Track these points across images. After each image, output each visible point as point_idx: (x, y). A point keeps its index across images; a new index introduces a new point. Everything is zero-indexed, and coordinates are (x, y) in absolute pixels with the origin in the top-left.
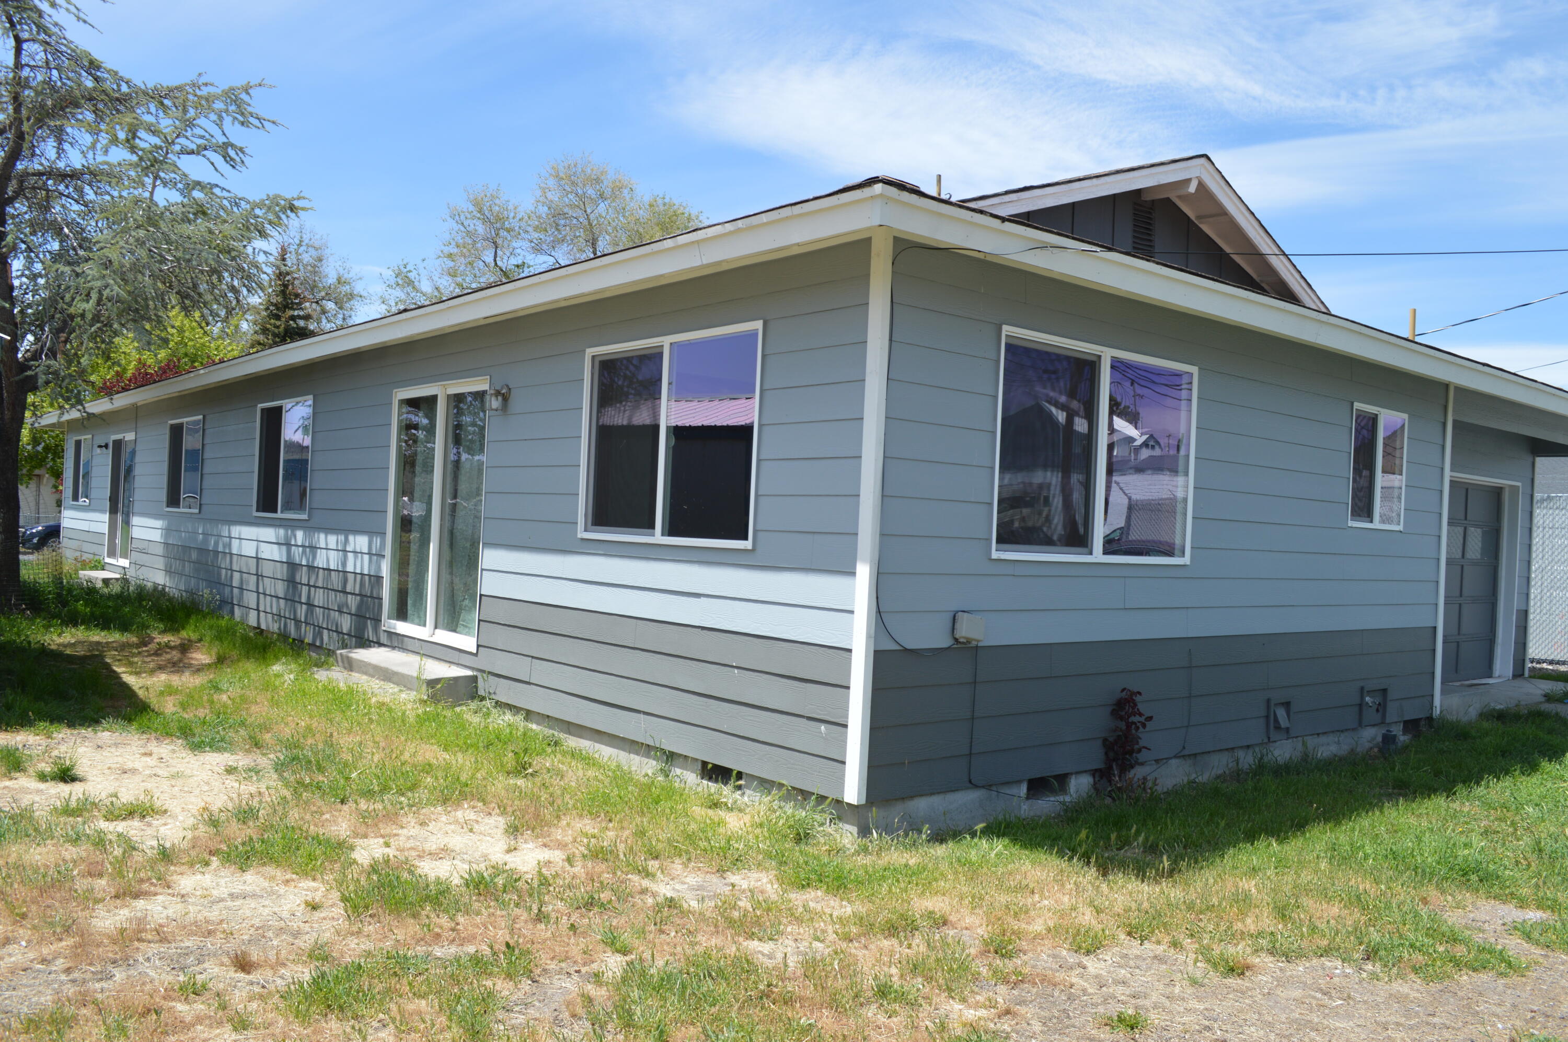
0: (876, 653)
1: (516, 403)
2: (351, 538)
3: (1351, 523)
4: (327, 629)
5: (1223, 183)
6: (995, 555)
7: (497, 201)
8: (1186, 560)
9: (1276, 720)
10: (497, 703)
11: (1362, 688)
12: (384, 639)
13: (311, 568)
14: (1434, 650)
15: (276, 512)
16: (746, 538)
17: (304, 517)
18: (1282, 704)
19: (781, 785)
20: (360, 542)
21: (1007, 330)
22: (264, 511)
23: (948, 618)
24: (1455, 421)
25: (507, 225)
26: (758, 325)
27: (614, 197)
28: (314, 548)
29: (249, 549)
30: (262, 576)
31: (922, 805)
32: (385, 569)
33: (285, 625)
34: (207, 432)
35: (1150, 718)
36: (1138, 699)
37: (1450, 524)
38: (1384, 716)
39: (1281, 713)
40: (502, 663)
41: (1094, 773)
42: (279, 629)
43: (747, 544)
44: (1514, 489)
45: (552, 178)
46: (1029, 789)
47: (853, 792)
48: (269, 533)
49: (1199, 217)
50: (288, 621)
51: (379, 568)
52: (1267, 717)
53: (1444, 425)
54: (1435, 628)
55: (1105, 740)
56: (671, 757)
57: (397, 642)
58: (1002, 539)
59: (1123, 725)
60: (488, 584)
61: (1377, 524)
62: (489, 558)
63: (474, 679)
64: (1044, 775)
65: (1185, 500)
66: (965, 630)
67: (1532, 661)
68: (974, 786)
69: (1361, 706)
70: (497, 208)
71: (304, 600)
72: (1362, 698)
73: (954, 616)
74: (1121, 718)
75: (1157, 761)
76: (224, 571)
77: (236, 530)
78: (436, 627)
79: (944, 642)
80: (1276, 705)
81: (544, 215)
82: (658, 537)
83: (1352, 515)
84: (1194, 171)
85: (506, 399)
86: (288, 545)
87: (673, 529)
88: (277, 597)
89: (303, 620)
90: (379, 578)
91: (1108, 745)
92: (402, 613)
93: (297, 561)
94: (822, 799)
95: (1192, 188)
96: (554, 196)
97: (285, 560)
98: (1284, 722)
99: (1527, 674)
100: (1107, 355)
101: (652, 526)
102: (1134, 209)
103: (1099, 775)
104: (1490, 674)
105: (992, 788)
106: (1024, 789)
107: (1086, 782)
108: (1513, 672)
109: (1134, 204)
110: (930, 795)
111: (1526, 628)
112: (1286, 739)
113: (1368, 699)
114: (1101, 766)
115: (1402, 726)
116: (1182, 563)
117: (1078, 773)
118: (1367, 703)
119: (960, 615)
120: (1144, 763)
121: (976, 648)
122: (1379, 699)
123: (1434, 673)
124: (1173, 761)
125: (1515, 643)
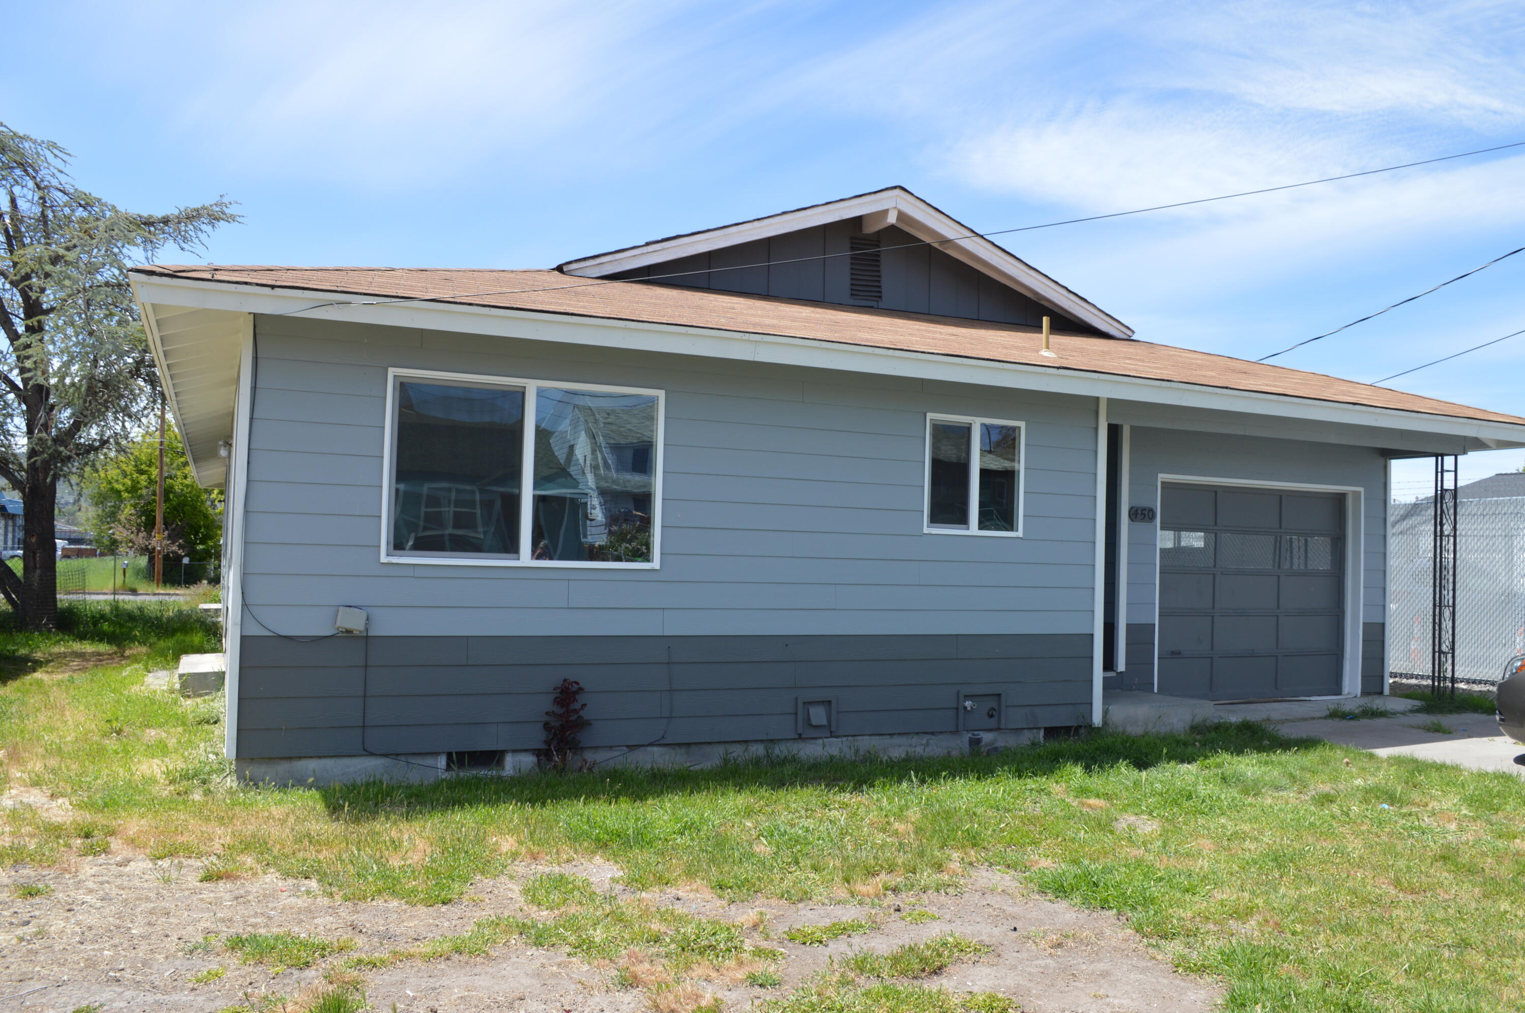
0: (244, 638)
8: (655, 565)
9: (809, 718)
14: (1092, 658)
18: (818, 702)
23: (330, 611)
36: (575, 688)
38: (1000, 721)
39: (817, 711)
41: (538, 753)
44: (1357, 495)
46: (449, 762)
49: (940, 244)
52: (799, 712)
53: (1096, 429)
54: (1093, 636)
55: (545, 724)
61: (974, 530)
68: (372, 754)
69: (958, 709)
72: (959, 702)
73: (338, 610)
74: (563, 706)
79: (326, 631)
80: (807, 703)
83: (931, 520)
84: (887, 203)
95: (891, 216)
98: (819, 719)
99: (1387, 691)
102: (852, 243)
103: (543, 754)
104: (1338, 691)
105: (399, 758)
106: (442, 762)
107: (528, 761)
108: (1362, 689)
109: (852, 238)
110: (320, 757)
111: (1383, 642)
112: (831, 737)
113: (968, 704)
114: (543, 746)
115: (1042, 733)
116: (649, 568)
117: (515, 751)
118: (965, 708)
119: (341, 609)
120: (611, 747)
121: (367, 637)
122: (992, 703)
123: (1092, 681)
124: (655, 749)
125: (1363, 658)
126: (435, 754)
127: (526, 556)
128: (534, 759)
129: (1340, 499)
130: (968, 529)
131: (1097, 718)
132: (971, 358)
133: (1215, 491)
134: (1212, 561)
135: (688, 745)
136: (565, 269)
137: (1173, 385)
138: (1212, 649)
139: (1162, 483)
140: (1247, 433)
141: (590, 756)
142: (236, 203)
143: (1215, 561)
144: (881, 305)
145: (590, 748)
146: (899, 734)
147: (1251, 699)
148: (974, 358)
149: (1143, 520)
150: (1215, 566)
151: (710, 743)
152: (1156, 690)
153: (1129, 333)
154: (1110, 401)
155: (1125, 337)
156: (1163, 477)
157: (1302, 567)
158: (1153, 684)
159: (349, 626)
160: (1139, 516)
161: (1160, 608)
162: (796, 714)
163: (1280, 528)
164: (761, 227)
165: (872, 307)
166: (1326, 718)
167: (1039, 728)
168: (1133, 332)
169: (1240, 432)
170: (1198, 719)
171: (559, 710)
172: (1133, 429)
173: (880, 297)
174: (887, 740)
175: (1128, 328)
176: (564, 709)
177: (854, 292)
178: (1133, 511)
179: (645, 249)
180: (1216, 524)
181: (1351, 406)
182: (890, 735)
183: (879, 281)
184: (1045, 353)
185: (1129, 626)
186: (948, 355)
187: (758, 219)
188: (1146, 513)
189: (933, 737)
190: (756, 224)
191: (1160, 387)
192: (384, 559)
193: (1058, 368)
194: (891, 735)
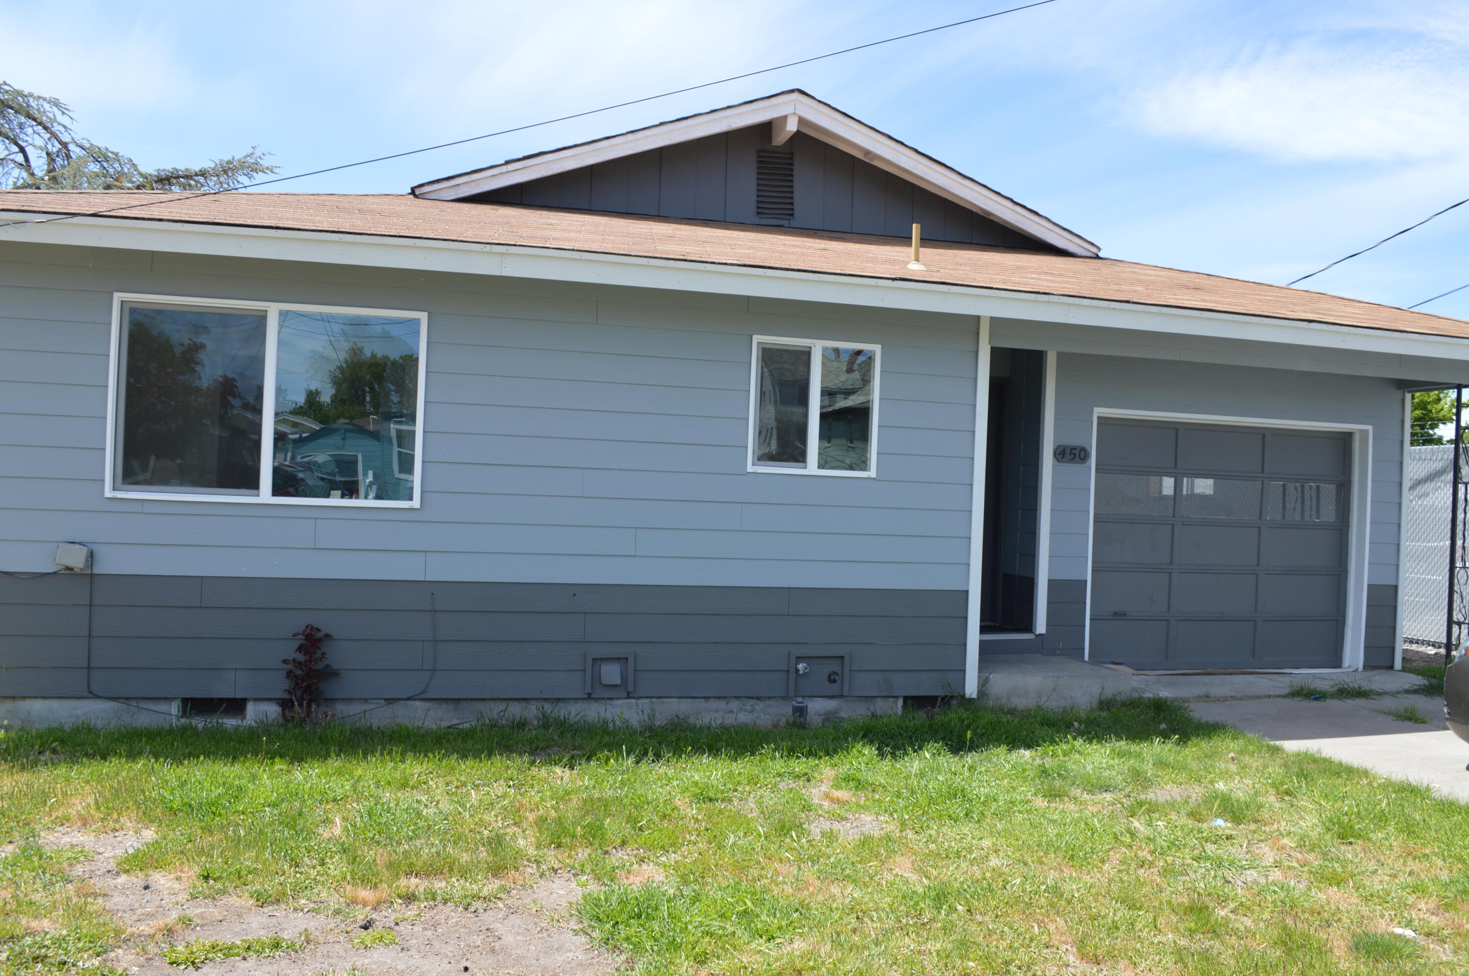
3: (753, 469)
6: (110, 494)
8: (415, 503)
9: (598, 676)
18: (612, 660)
21: (120, 296)
23: (53, 546)
36: (328, 634)
38: (843, 688)
39: (608, 669)
41: (281, 703)
44: (1365, 433)
54: (966, 592)
61: (813, 470)
68: (98, 697)
69: (789, 672)
72: (790, 664)
79: (47, 568)
80: (598, 659)
83: (759, 458)
95: (791, 127)
98: (611, 678)
99: (1398, 664)
100: (274, 309)
102: (759, 156)
103: (285, 704)
104: (1338, 663)
105: (130, 702)
106: (174, 708)
107: (272, 710)
108: (1364, 662)
109: (759, 151)
110: (44, 698)
111: (1395, 607)
112: (628, 697)
113: (802, 666)
115: (900, 702)
116: (407, 507)
117: (256, 700)
118: (797, 670)
119: (61, 545)
120: (366, 700)
121: (92, 575)
122: (835, 667)
123: (965, 645)
124: (418, 703)
125: (1367, 626)
126: (168, 699)
127: (265, 492)
128: (279, 709)
129: (1345, 439)
130: (806, 468)
131: (971, 688)
132: (777, 268)
133: (1175, 428)
134: (1171, 509)
135: (457, 700)
136: (417, 192)
137: (1051, 298)
138: (1169, 611)
139: (1099, 418)
140: (1183, 359)
141: (341, 709)
142: (270, 154)
143: (1174, 510)
144: (793, 223)
145: (342, 699)
146: (715, 697)
147: (1209, 670)
148: (781, 269)
149: (1072, 460)
150: (1174, 516)
151: (483, 700)
152: (1086, 658)
153: (1094, 250)
154: (994, 320)
155: (1090, 254)
156: (1099, 411)
157: (1298, 518)
158: (1084, 649)
159: (70, 564)
160: (1067, 456)
161: (1093, 562)
162: (585, 671)
163: (1263, 472)
164: (636, 140)
165: (781, 226)
166: (1285, 696)
167: (897, 697)
168: (1099, 249)
169: (1176, 358)
170: (1109, 692)
171: (301, 657)
172: (1061, 356)
173: (792, 215)
174: (700, 704)
175: (1092, 244)
176: (308, 657)
177: (760, 211)
178: (1060, 450)
179: (504, 169)
180: (1176, 467)
181: (1305, 323)
182: (704, 698)
183: (792, 198)
184: (912, 266)
185: (1051, 583)
186: (745, 266)
187: (632, 132)
188: (1077, 452)
189: (759, 702)
190: (630, 136)
191: (1036, 301)
192: (108, 493)
193: (893, 279)
194: (706, 698)
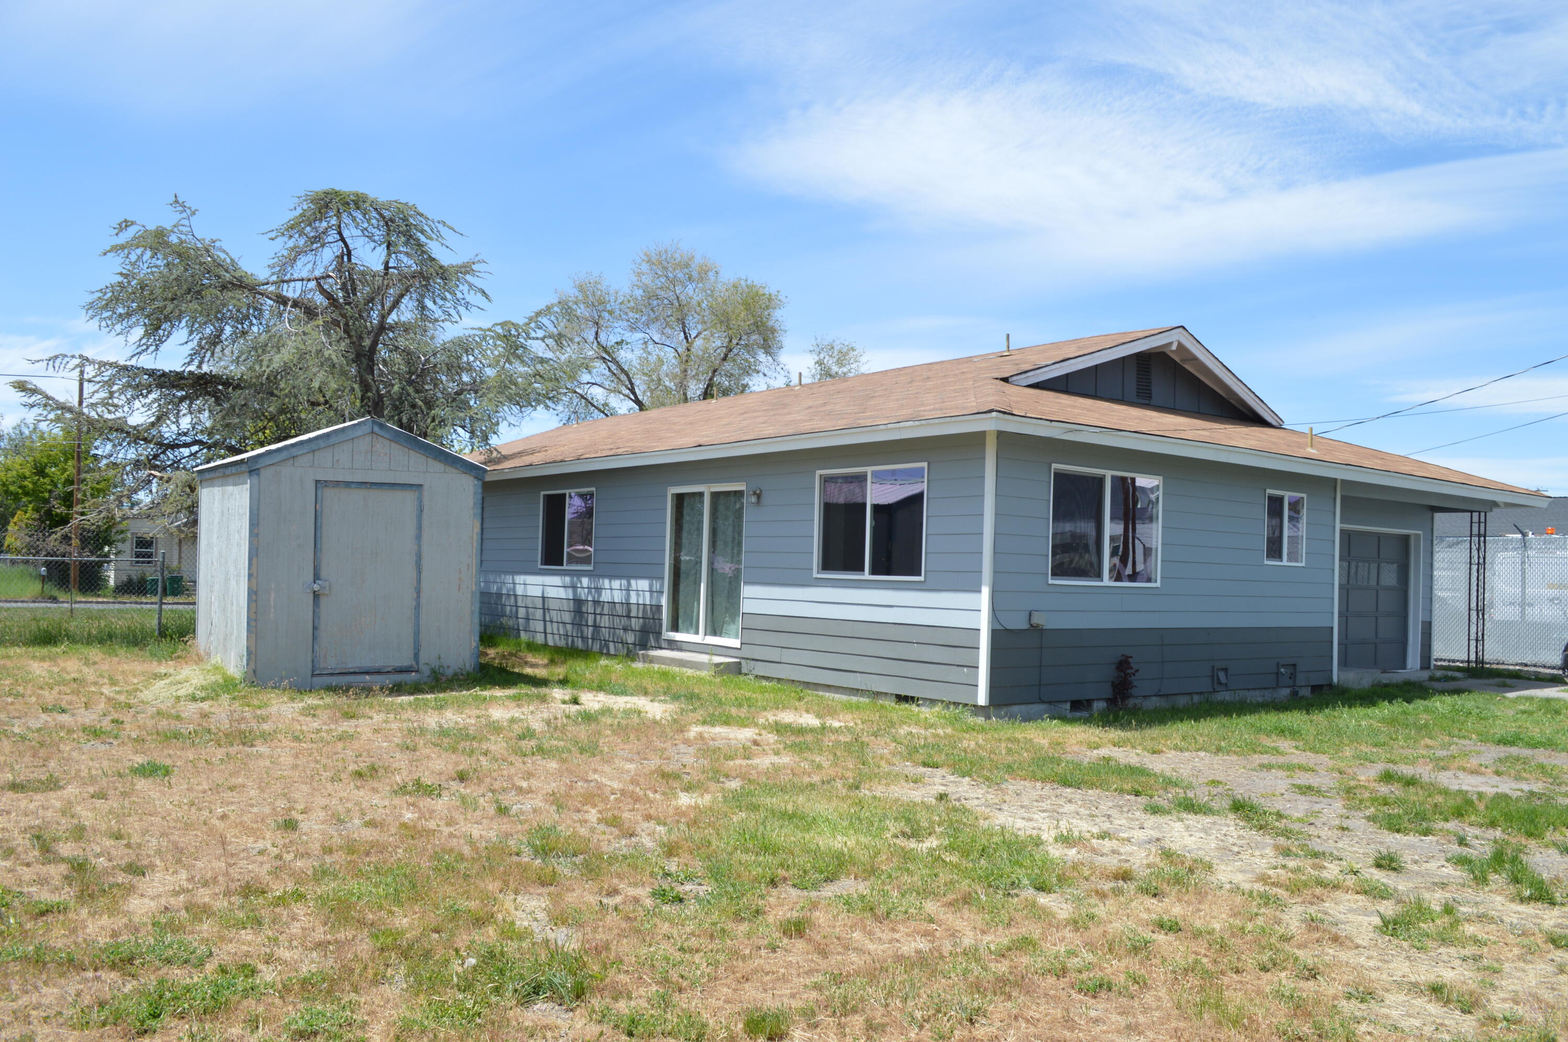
0: (993, 631)
1: (765, 499)
2: (633, 582)
3: (1266, 562)
4: (613, 642)
5: (1195, 342)
6: (1050, 582)
7: (599, 286)
8: (1158, 584)
9: (1218, 679)
10: (756, 676)
11: (1278, 664)
12: (664, 645)
13: (596, 603)
14: (1332, 642)
15: (562, 565)
16: (920, 575)
17: (590, 568)
18: (1223, 669)
19: (943, 702)
20: (643, 584)
21: (1054, 466)
22: (546, 564)
23: (1028, 613)
24: (1343, 497)
25: (609, 308)
26: (925, 464)
27: (701, 279)
28: (599, 590)
29: (535, 592)
30: (549, 609)
31: (1015, 709)
32: (664, 601)
33: (573, 642)
34: (485, 509)
35: (1137, 671)
36: (1130, 660)
37: (1341, 560)
38: (1295, 681)
39: (1222, 675)
40: (758, 653)
41: (1107, 701)
42: (567, 644)
43: (921, 578)
44: (1418, 536)
45: (644, 263)
46: (1071, 707)
47: (982, 698)
48: (556, 580)
49: (1182, 360)
50: (576, 639)
51: (660, 601)
52: (1213, 676)
53: (1335, 499)
54: (1332, 628)
55: (1113, 683)
56: (877, 694)
57: (673, 645)
58: (1054, 574)
59: (1122, 675)
60: (747, 606)
61: (1285, 562)
62: (747, 591)
63: (740, 663)
64: (1081, 698)
65: (1157, 549)
66: (1036, 620)
67: (1436, 660)
68: (1043, 702)
69: (1278, 674)
70: (599, 293)
71: (590, 623)
72: (1278, 669)
73: (1030, 615)
74: (1122, 671)
75: (1144, 697)
76: (508, 608)
77: (520, 579)
78: (705, 635)
79: (1025, 626)
80: (1218, 669)
81: (639, 298)
82: (867, 575)
83: (1267, 556)
84: (1174, 338)
85: (759, 496)
86: (574, 587)
87: (874, 572)
88: (564, 623)
89: (590, 636)
90: (659, 607)
91: (1114, 685)
92: (675, 628)
93: (584, 598)
94: (966, 705)
95: (1174, 347)
96: (647, 280)
97: (571, 597)
98: (1223, 679)
99: (1432, 667)
100: (1109, 474)
101: (862, 570)
102: (1137, 360)
103: (1109, 701)
104: (1404, 667)
105: (1052, 704)
106: (1068, 706)
107: (1103, 705)
108: (1420, 665)
110: (1020, 704)
111: (1430, 634)
112: (1226, 690)
113: (1282, 670)
114: (1111, 697)
115: (1310, 689)
116: (1155, 586)
117: (1098, 700)
118: (1281, 673)
119: (1032, 612)
120: (1136, 697)
121: (1042, 630)
122: (1291, 670)
123: (1333, 657)
124: (1154, 698)
125: (1421, 645)
126: (1066, 702)
127: (1107, 581)
128: (1106, 704)
129: (1406, 538)
130: (1282, 561)
131: (1335, 680)
135: (1168, 695)
144: (1152, 403)
146: (1252, 689)
151: (1177, 694)
154: (1343, 481)
157: (1388, 584)
163: (1379, 558)
165: (1148, 405)
167: (1309, 686)
171: (1119, 675)
173: (1150, 398)
176: (1123, 673)
177: (1138, 394)
183: (1151, 386)
184: (1310, 450)
189: (1266, 691)
